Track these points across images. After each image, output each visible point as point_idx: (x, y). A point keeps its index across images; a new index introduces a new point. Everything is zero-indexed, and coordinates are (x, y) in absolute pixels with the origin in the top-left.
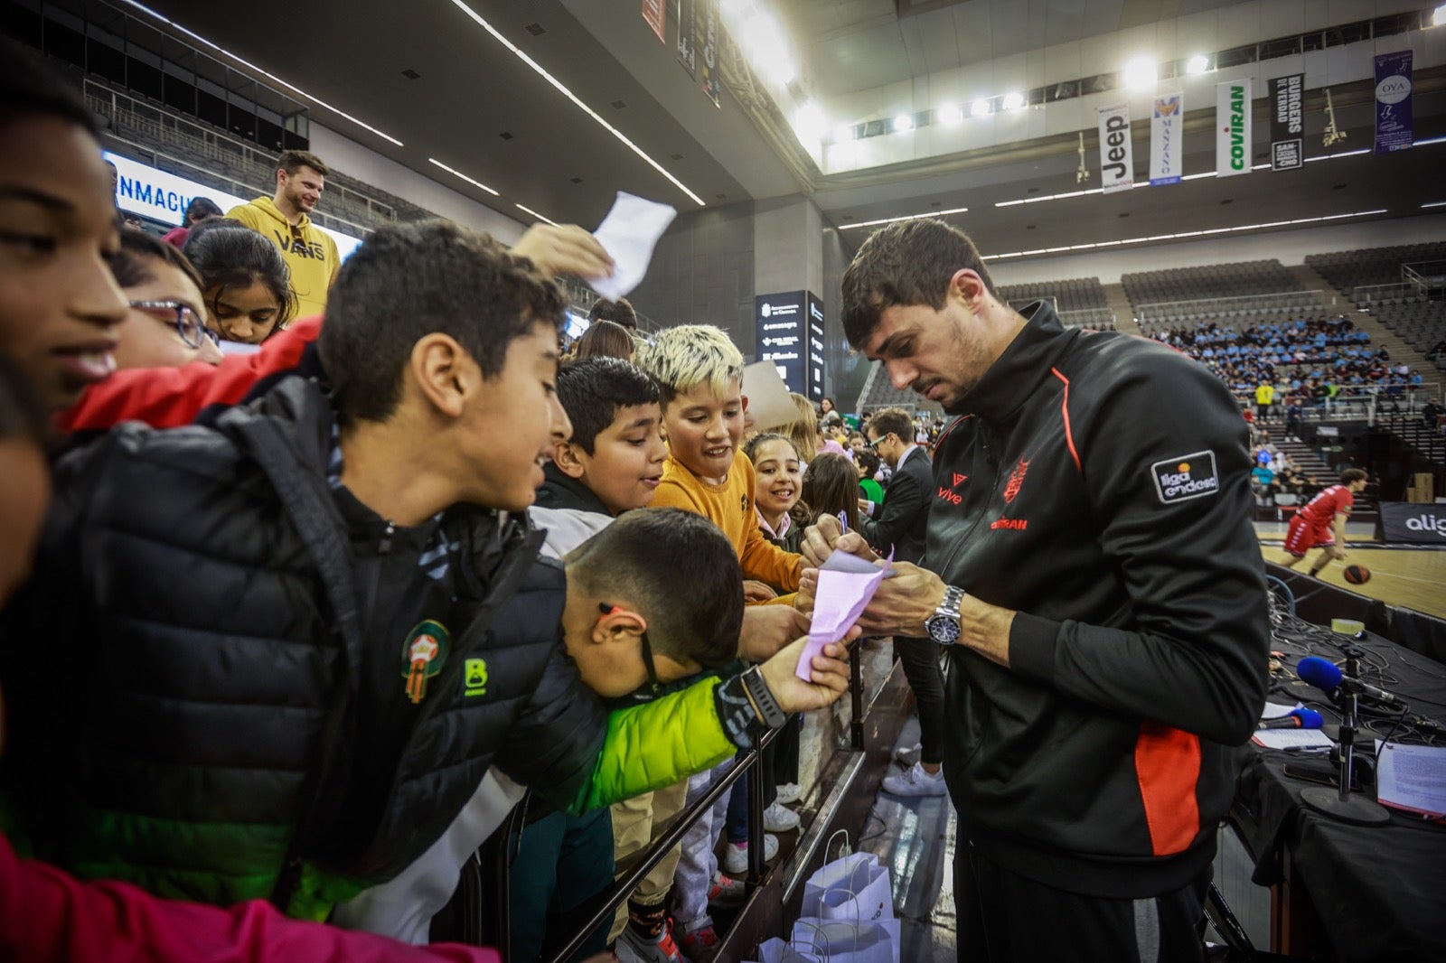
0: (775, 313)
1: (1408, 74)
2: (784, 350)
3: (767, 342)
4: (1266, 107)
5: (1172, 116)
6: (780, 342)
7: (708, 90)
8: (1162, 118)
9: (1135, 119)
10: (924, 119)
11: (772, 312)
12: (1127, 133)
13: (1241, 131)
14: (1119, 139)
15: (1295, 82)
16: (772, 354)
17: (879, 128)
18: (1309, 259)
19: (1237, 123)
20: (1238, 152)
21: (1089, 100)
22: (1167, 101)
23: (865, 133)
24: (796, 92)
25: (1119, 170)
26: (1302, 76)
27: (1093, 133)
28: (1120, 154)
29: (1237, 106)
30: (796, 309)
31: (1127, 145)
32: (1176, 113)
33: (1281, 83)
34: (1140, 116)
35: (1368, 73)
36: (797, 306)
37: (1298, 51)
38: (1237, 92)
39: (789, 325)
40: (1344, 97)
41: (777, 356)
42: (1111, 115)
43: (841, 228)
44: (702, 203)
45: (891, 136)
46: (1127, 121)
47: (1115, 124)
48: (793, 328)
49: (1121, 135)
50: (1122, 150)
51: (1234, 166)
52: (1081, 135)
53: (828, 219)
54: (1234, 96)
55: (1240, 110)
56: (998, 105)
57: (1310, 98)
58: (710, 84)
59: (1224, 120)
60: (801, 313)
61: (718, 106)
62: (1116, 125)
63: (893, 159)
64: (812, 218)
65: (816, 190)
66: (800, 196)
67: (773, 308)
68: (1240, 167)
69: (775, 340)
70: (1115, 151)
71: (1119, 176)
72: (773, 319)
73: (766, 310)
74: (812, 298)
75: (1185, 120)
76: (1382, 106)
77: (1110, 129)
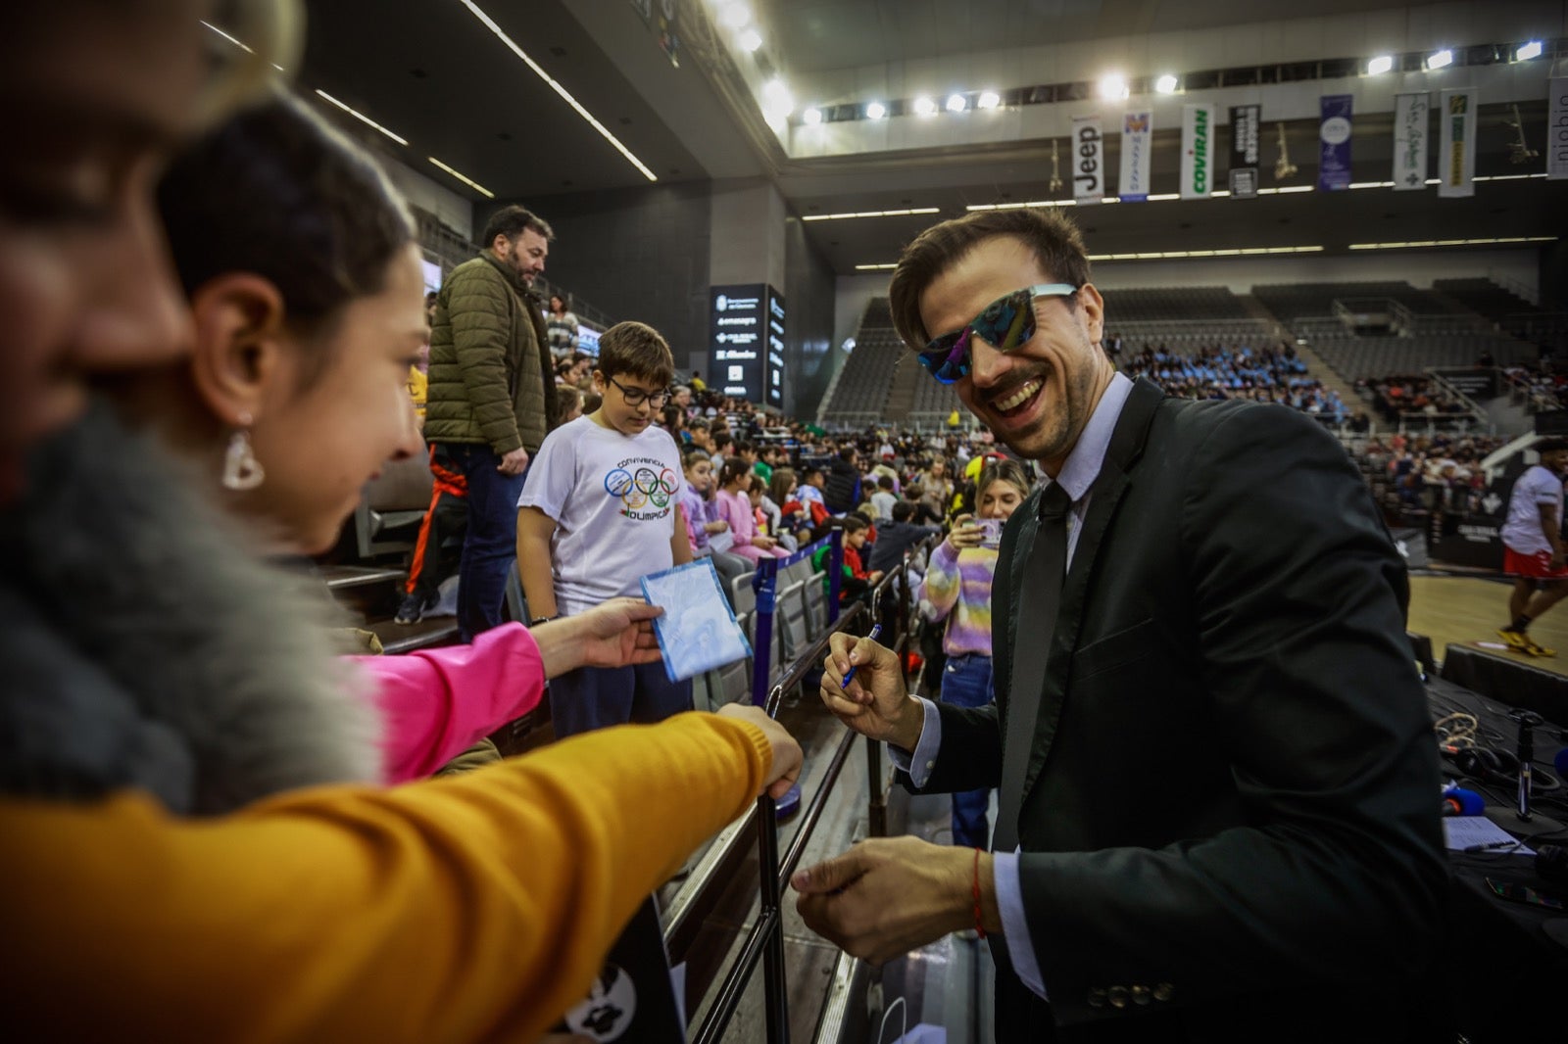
0: (732, 307)
1: (1349, 117)
4: (1227, 134)
5: (1141, 134)
6: (736, 339)
7: (665, 45)
8: (1133, 134)
9: (1107, 131)
10: (898, 108)
11: (728, 305)
12: (1099, 145)
13: (1203, 155)
14: (1091, 150)
15: (1252, 112)
16: (727, 351)
17: (850, 113)
18: (1255, 289)
19: (1200, 146)
20: (1200, 176)
21: (1064, 108)
22: (1137, 117)
23: (836, 116)
24: (763, 62)
25: (1089, 183)
26: (1259, 107)
27: (1066, 142)
28: (1091, 166)
29: (1201, 130)
31: (1099, 157)
32: (1145, 130)
33: (1241, 112)
34: (1112, 130)
35: (1315, 112)
37: (1255, 82)
38: (1201, 116)
40: (1295, 132)
41: (733, 354)
42: (1083, 125)
43: (806, 218)
44: (652, 177)
45: (863, 124)
46: (1099, 133)
47: (1088, 135)
49: (1094, 147)
50: (1094, 163)
51: (1197, 190)
52: (1055, 143)
53: (793, 208)
54: (1199, 119)
55: (1203, 134)
56: (973, 102)
57: (1265, 128)
58: (667, 39)
59: (1188, 142)
61: (676, 64)
62: (1088, 137)
63: (864, 149)
64: (775, 206)
65: (781, 174)
66: (763, 180)
67: (730, 301)
68: (1202, 191)
70: (1086, 162)
71: (1090, 188)
72: (728, 313)
73: (722, 303)
74: (773, 293)
75: (1154, 138)
76: (1326, 146)
77: (1083, 140)
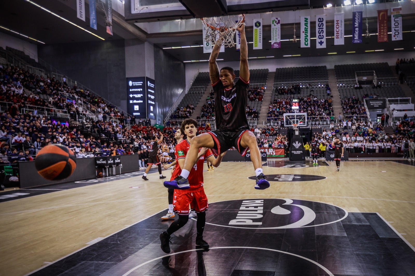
2: (138, 99)
3: (131, 96)
30: (142, 84)
36: (142, 83)
39: (139, 90)
48: (141, 91)
60: (143, 84)
69: (134, 95)
